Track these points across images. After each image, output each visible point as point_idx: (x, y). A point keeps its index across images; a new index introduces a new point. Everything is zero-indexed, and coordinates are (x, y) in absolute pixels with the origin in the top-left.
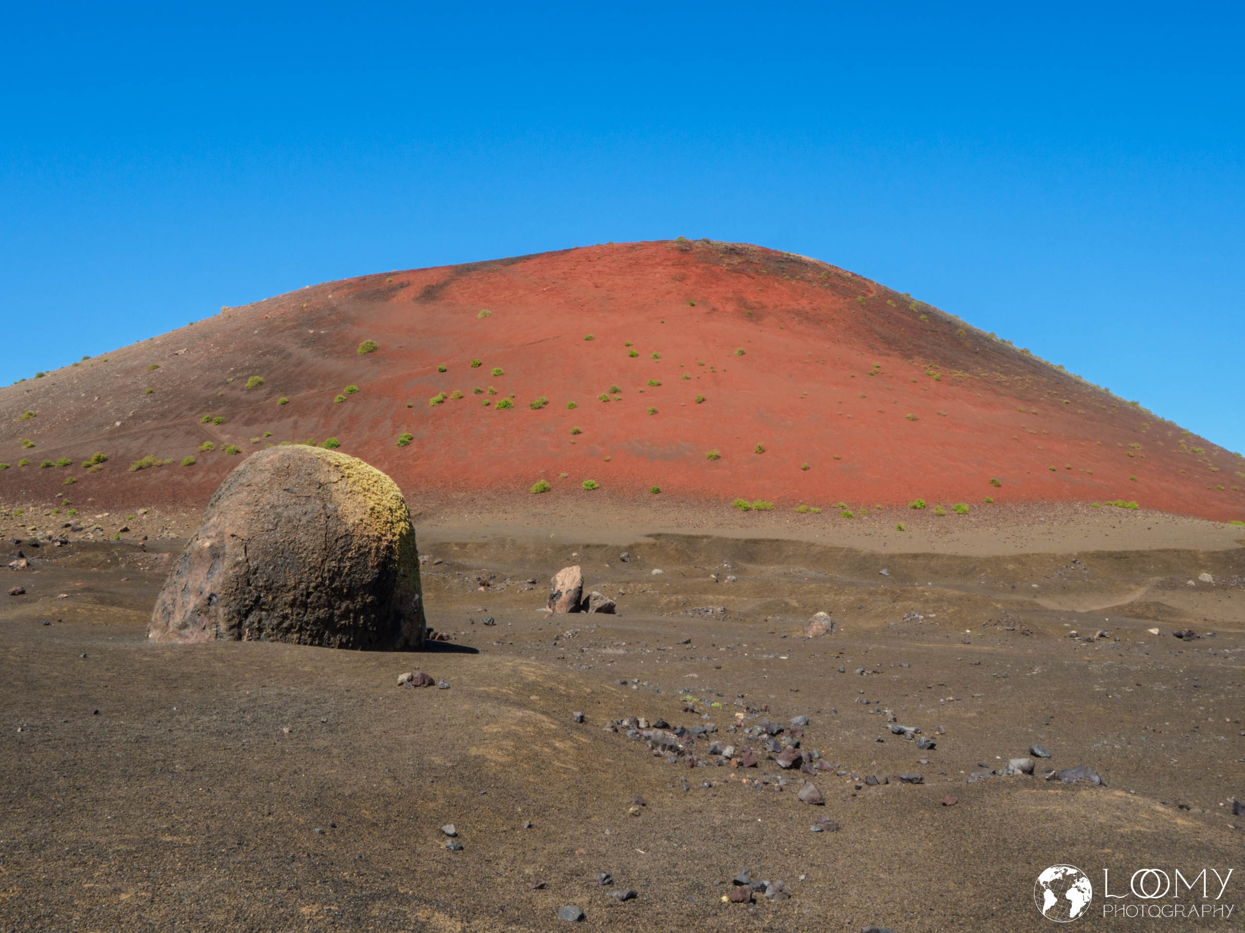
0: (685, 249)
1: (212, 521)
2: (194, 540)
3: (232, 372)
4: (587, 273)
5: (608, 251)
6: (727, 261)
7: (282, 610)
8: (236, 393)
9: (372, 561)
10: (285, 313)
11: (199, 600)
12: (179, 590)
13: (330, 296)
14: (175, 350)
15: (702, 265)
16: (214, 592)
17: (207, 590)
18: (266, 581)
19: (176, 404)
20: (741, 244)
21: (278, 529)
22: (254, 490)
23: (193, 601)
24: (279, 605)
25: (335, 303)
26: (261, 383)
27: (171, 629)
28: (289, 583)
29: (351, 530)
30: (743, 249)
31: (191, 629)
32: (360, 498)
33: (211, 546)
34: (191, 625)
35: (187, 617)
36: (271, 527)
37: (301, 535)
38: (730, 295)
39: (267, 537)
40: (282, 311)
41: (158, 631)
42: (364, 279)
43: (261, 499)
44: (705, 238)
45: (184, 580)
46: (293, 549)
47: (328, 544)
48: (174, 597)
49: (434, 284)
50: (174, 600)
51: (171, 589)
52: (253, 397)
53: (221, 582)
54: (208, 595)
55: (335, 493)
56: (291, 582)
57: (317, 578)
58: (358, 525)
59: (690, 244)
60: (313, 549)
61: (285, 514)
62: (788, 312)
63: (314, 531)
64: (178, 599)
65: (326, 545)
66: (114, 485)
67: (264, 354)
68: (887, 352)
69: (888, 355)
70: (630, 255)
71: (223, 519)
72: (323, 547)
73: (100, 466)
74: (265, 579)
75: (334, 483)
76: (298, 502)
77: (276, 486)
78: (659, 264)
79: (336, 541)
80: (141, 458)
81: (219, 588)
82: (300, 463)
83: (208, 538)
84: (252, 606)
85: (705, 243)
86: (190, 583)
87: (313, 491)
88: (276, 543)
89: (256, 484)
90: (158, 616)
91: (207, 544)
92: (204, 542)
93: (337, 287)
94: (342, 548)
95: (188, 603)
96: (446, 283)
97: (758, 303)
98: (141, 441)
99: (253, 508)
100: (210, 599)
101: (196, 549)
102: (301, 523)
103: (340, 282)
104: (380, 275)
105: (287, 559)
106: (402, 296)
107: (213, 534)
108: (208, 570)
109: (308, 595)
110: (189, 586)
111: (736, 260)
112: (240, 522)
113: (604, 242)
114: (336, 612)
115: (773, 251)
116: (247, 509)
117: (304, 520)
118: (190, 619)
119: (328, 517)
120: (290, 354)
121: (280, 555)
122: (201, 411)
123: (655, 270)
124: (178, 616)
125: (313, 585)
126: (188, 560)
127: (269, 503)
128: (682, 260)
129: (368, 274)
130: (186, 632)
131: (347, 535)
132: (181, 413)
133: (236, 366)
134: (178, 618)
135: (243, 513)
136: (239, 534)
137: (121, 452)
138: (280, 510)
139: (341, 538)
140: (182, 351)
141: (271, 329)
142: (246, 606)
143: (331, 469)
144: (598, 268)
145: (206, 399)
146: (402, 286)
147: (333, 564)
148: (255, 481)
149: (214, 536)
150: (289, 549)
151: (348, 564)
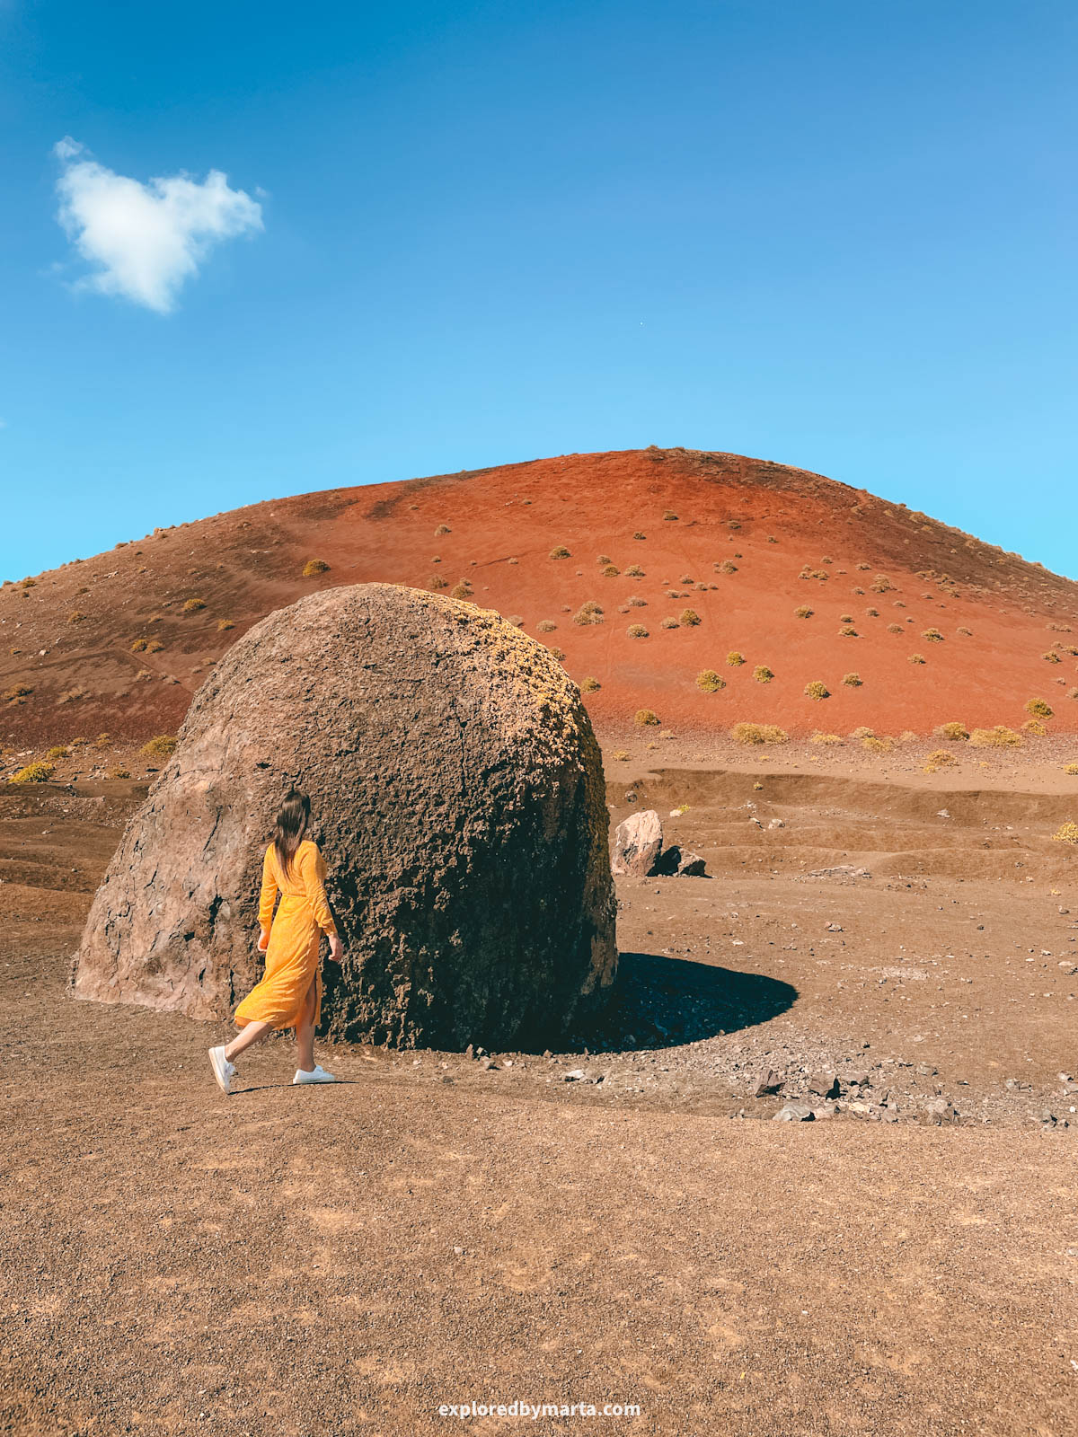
0: (657, 458)
1: (208, 736)
2: (171, 776)
3: (168, 595)
4: (552, 486)
5: (574, 462)
6: (704, 470)
7: (376, 933)
8: (173, 619)
10: (223, 533)
11: (187, 911)
12: (140, 885)
13: (272, 515)
14: (104, 573)
15: (677, 476)
16: (224, 894)
17: (207, 887)
18: (340, 867)
19: (107, 631)
20: (718, 453)
21: (362, 750)
22: (300, 669)
23: (174, 914)
24: (370, 920)
25: (278, 521)
26: (202, 607)
27: (123, 972)
28: (389, 872)
29: (510, 752)
30: (721, 458)
31: (170, 974)
32: (518, 685)
33: (212, 791)
34: (170, 966)
35: (161, 945)
36: (345, 746)
37: (409, 763)
38: (712, 507)
39: (338, 768)
40: (220, 530)
41: (97, 971)
42: (308, 496)
43: (317, 688)
44: (679, 446)
45: (150, 861)
46: (397, 796)
47: (468, 783)
48: (131, 898)
49: (386, 500)
50: (129, 905)
51: (123, 880)
52: (191, 621)
53: (240, 871)
54: (209, 900)
55: (469, 675)
56: (395, 870)
57: (447, 859)
58: (524, 741)
59: (663, 453)
60: (438, 796)
61: (373, 718)
62: (778, 524)
63: (438, 754)
64: (138, 903)
65: (463, 784)
66: (39, 719)
67: (203, 576)
68: (894, 566)
69: (896, 570)
70: (599, 466)
71: (236, 730)
72: (459, 788)
73: (23, 699)
74: (338, 863)
75: (464, 655)
76: (399, 692)
77: (346, 659)
78: (630, 476)
79: (485, 775)
80: (69, 690)
81: (234, 885)
82: (391, 614)
83: (203, 771)
85: (680, 452)
86: (165, 869)
87: (426, 670)
88: (360, 780)
89: (303, 657)
90: (95, 938)
91: (203, 785)
92: (193, 781)
93: (280, 505)
94: (496, 791)
95: (163, 914)
96: (399, 499)
97: (743, 514)
98: (69, 671)
99: (302, 706)
100: (214, 909)
101: (178, 795)
102: (409, 737)
103: (281, 500)
104: (326, 492)
105: (384, 816)
106: (351, 512)
107: (215, 762)
108: (205, 842)
110: (163, 876)
111: (715, 470)
112: (278, 736)
113: (567, 453)
115: (754, 460)
116: (288, 707)
117: (415, 731)
118: (168, 951)
119: (464, 725)
120: (231, 576)
121: (370, 807)
122: (135, 637)
123: (626, 482)
124: (139, 942)
126: (160, 819)
127: (335, 696)
128: (656, 471)
129: (312, 491)
130: (161, 981)
131: (503, 762)
132: (112, 641)
133: (172, 589)
134: (138, 950)
135: (281, 716)
136: (276, 762)
137: (47, 683)
138: (361, 710)
139: (495, 769)
140: (113, 574)
141: (208, 548)
143: (454, 626)
144: (564, 480)
145: (141, 624)
146: (351, 503)
147: (480, 826)
148: (299, 650)
149: (216, 767)
150: (387, 794)
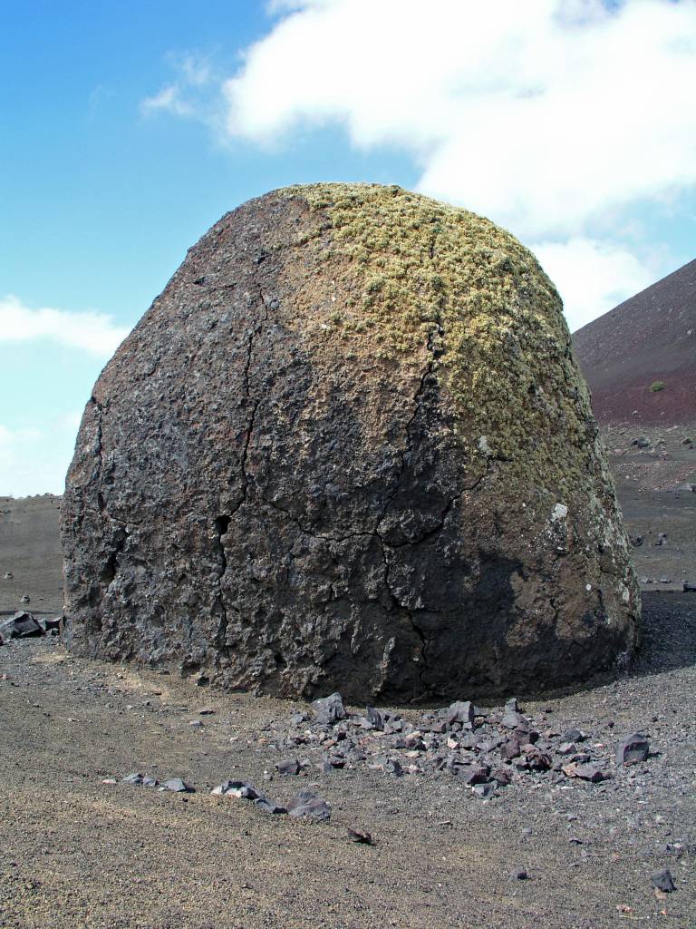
7: (172, 563)
9: (371, 426)
18: (130, 496)
21: (158, 371)
24: (164, 551)
28: (173, 499)
29: (306, 349)
36: (145, 370)
37: (196, 379)
39: (135, 394)
46: (179, 416)
47: (252, 392)
55: (288, 267)
56: (178, 496)
57: (231, 481)
58: (327, 335)
60: (217, 410)
61: (179, 334)
63: (221, 363)
65: (247, 395)
72: (241, 399)
75: (298, 244)
76: (207, 303)
77: (186, 278)
79: (271, 380)
82: (248, 218)
84: (113, 555)
87: (246, 270)
88: (151, 404)
94: (286, 396)
99: (136, 335)
102: (201, 350)
109: (222, 524)
112: (110, 369)
114: (298, 561)
117: (208, 341)
119: (258, 327)
125: (225, 497)
127: (162, 318)
131: (297, 364)
136: (99, 394)
138: (172, 328)
139: (283, 372)
142: (102, 555)
147: (268, 441)
150: (172, 416)
151: (305, 438)
